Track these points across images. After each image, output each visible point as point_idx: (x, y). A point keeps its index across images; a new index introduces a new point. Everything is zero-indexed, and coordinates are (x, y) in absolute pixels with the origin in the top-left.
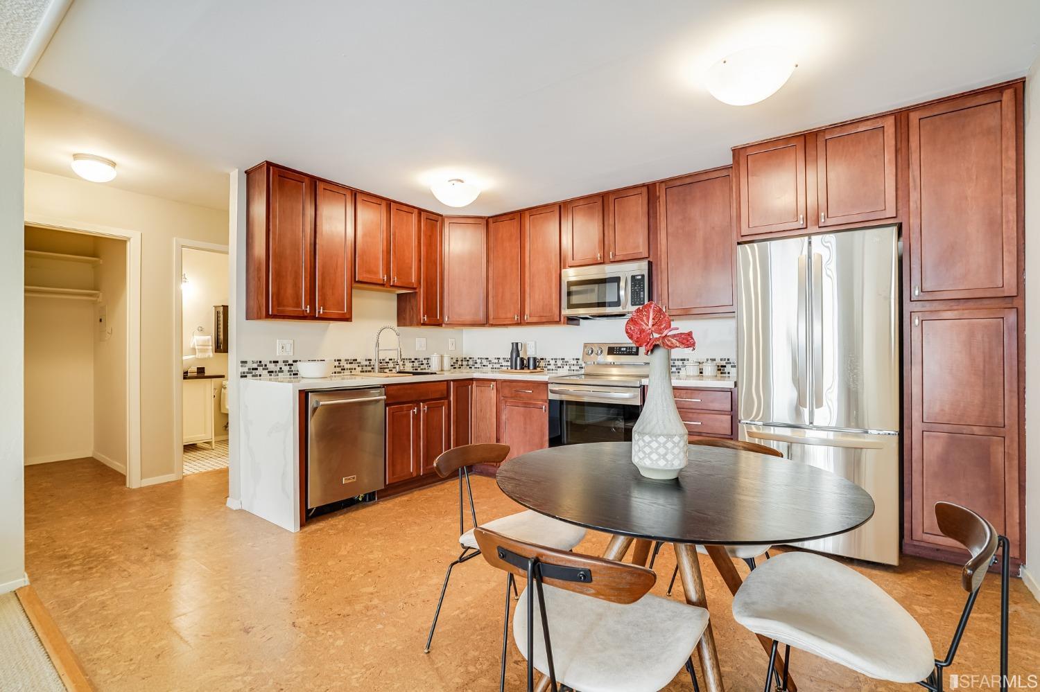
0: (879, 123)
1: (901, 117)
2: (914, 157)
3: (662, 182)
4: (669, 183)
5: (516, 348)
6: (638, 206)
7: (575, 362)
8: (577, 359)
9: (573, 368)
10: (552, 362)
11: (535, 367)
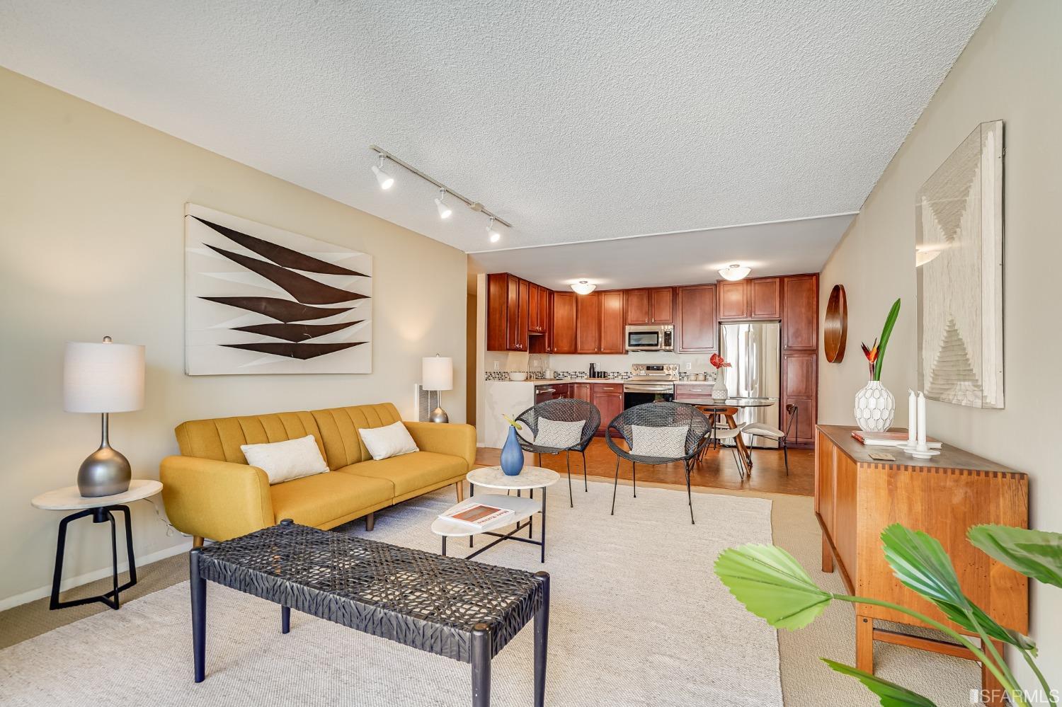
0: (774, 280)
1: (782, 278)
2: (786, 295)
3: (680, 287)
4: (684, 288)
5: (592, 366)
6: (668, 297)
10: (611, 374)
11: (604, 377)
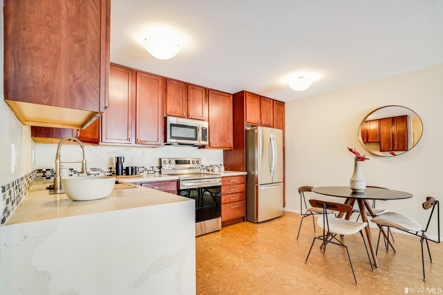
0: (270, 101)
1: (273, 100)
2: (275, 112)
4: (212, 91)
6: (201, 95)
7: (151, 169)
8: (152, 167)
9: (149, 172)
